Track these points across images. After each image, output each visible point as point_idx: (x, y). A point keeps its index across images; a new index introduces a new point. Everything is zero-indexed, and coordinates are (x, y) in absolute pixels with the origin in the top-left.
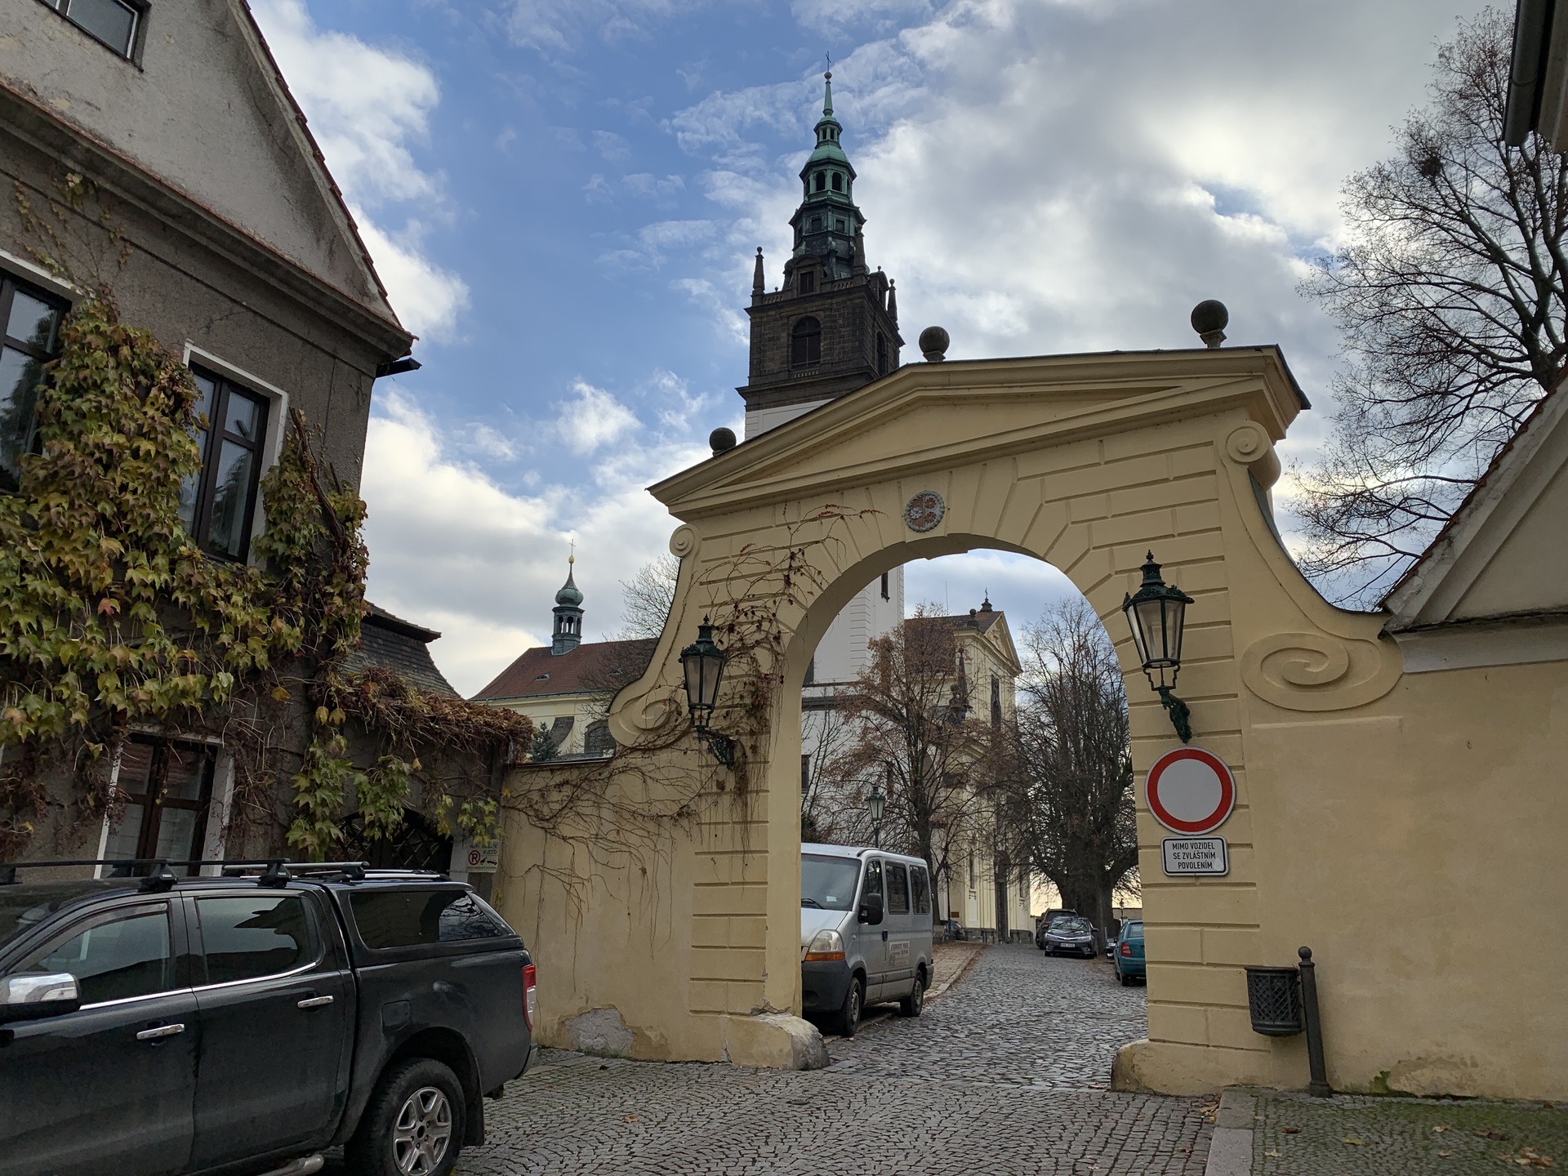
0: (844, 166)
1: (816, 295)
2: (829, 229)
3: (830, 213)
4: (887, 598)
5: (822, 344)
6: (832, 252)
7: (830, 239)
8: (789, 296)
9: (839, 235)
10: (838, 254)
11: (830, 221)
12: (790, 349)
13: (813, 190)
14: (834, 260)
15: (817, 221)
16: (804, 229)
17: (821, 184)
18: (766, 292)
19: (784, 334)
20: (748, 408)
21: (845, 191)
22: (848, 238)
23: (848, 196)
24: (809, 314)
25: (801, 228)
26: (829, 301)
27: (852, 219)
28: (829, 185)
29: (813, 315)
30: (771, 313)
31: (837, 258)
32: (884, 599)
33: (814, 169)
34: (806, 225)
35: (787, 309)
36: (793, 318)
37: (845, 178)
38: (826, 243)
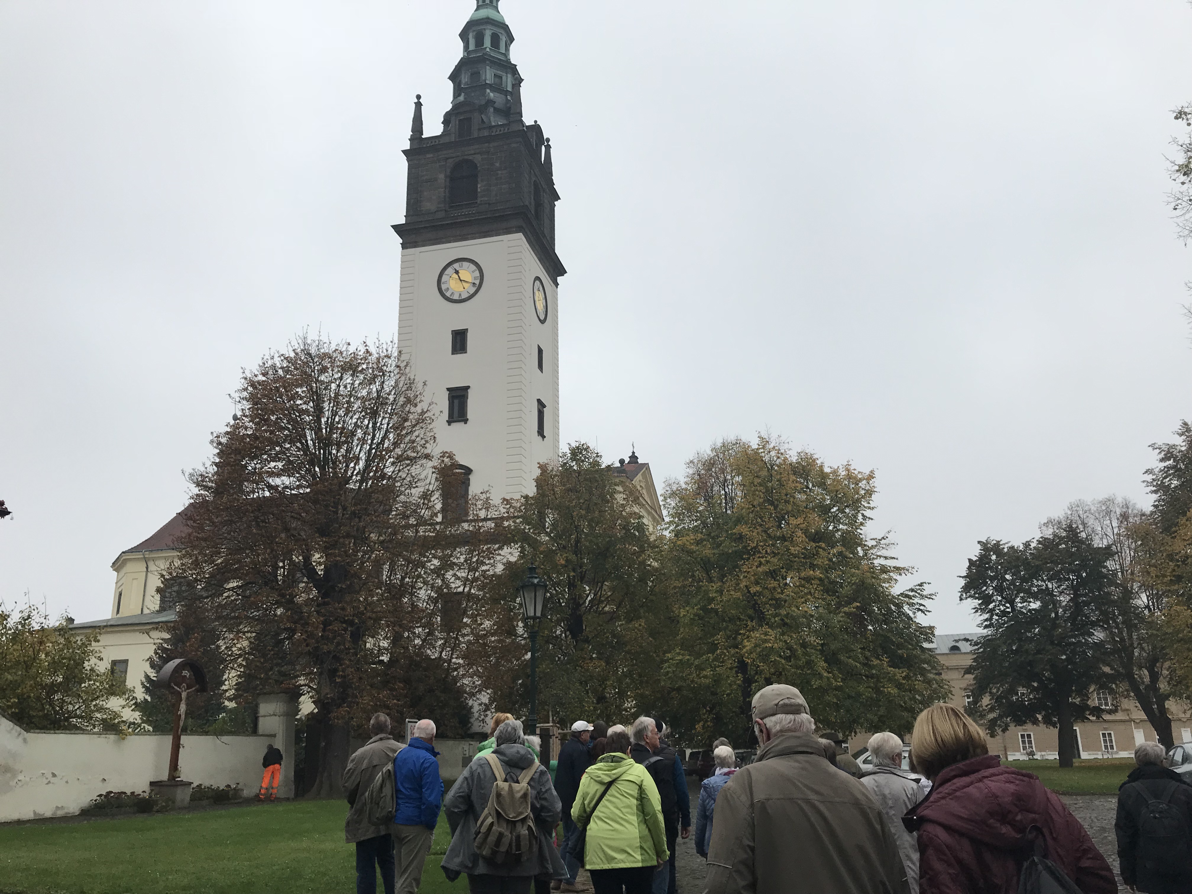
0: (502, 28)
1: (474, 139)
2: (487, 82)
3: (488, 67)
4: (544, 437)
5: (479, 186)
6: (491, 102)
7: (488, 91)
8: (446, 140)
9: (498, 88)
10: (496, 105)
11: (489, 75)
12: (447, 191)
13: (472, 47)
14: (492, 110)
15: (476, 75)
16: (463, 81)
17: (479, 41)
18: (423, 137)
19: (442, 176)
20: (404, 246)
21: (503, 50)
22: (506, 93)
23: (506, 54)
24: (466, 157)
25: (460, 81)
26: (486, 145)
27: (509, 76)
28: (487, 43)
29: (470, 158)
30: (428, 156)
31: (495, 109)
32: (540, 438)
33: (474, 28)
34: (465, 79)
35: (445, 152)
36: (450, 161)
37: (503, 39)
38: (484, 94)
